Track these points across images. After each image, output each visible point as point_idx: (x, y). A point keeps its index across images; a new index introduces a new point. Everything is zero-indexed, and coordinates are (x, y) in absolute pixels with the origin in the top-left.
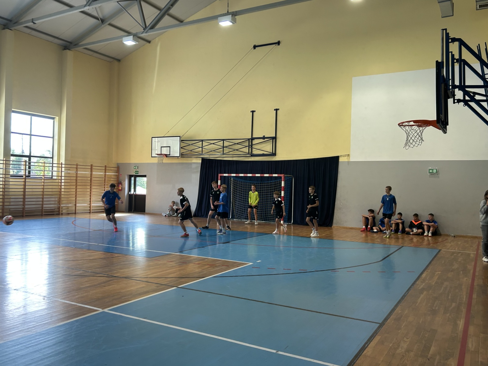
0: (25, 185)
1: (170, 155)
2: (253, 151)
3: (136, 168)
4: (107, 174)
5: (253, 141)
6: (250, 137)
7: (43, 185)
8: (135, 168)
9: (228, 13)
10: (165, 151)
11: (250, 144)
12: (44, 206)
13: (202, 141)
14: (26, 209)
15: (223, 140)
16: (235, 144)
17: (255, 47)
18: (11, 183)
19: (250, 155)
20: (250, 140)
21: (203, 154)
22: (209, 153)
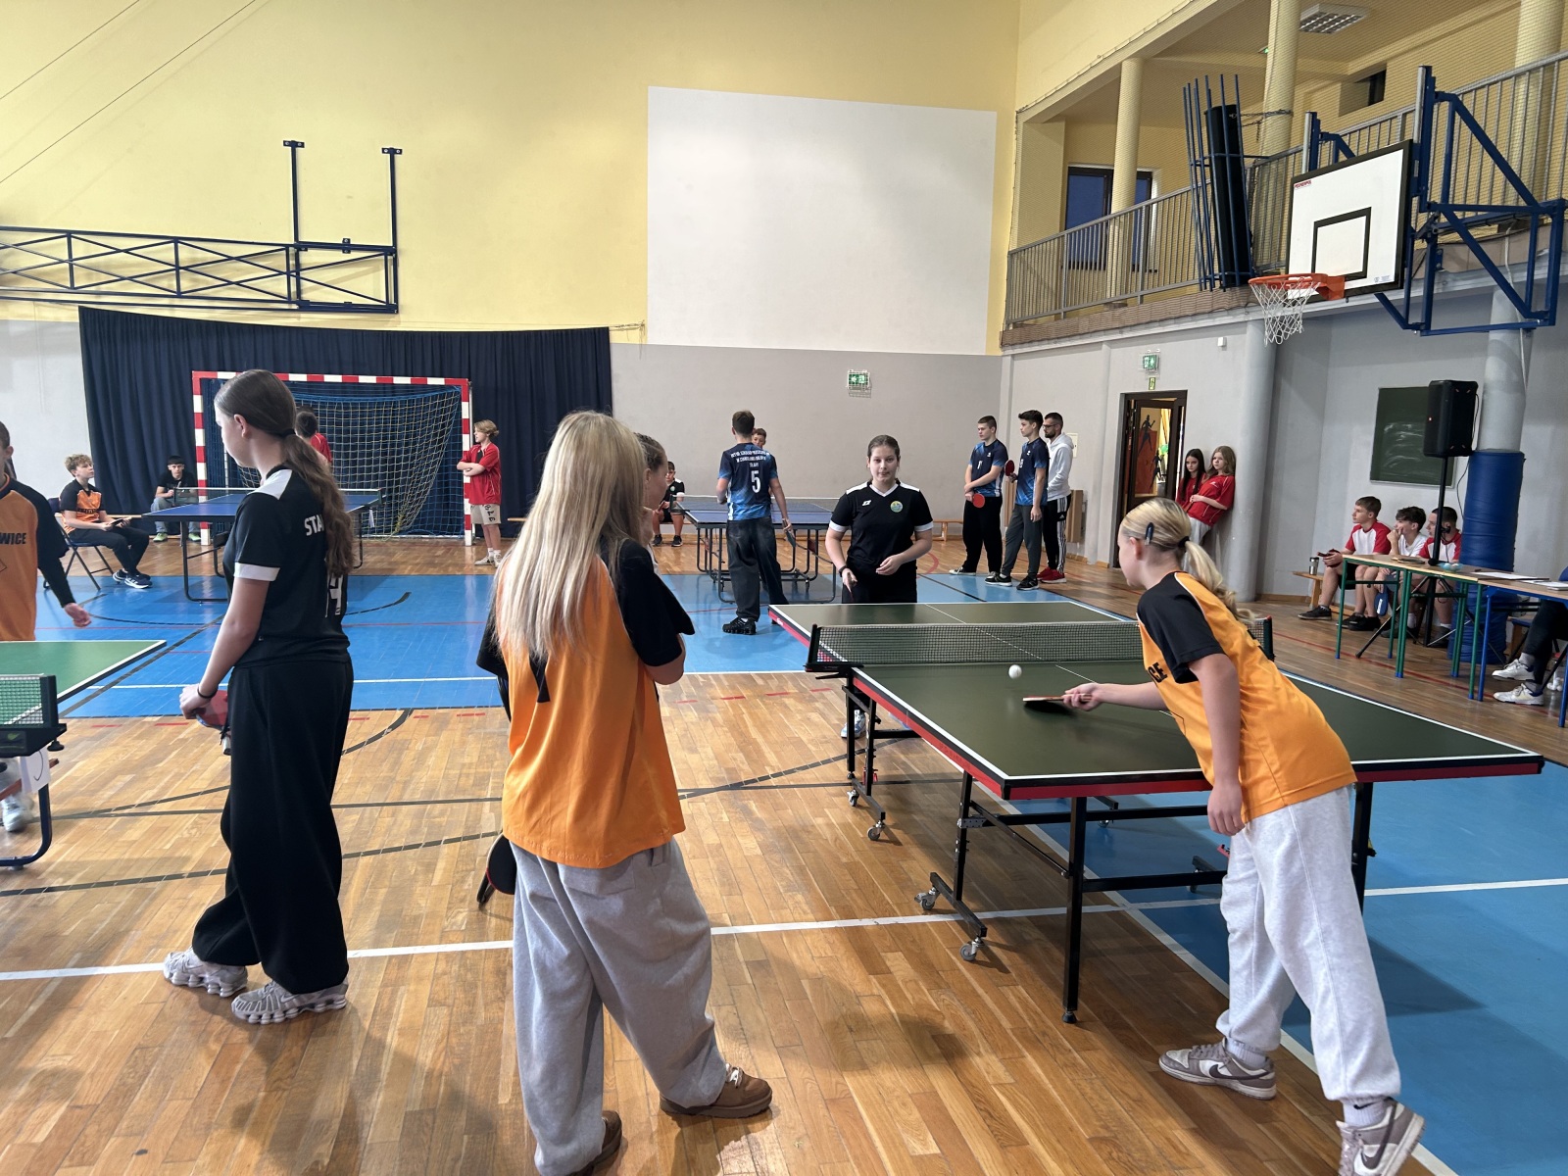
2: (303, 288)
5: (303, 253)
6: (291, 240)
11: (292, 262)
13: (69, 235)
15: (176, 241)
19: (295, 307)
20: (292, 250)
21: (73, 289)
22: (104, 288)
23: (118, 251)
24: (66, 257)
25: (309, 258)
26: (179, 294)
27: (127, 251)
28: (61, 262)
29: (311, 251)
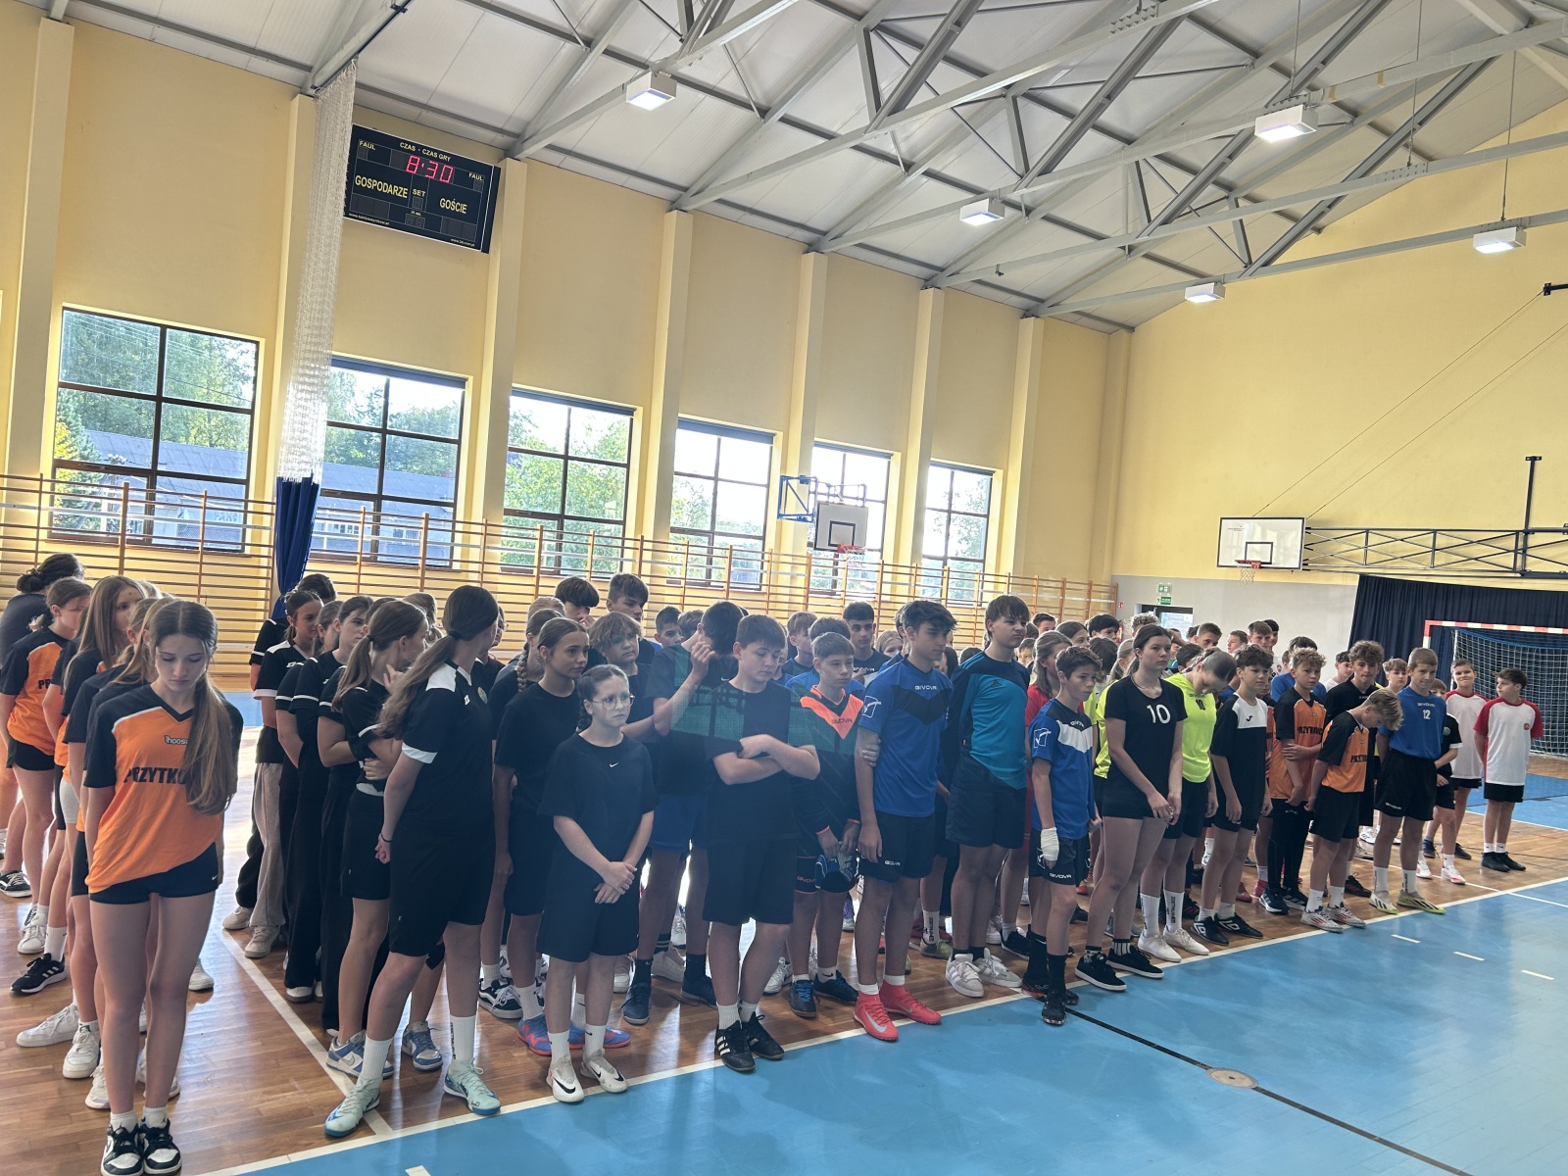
1: (1270, 563)
2: (1527, 562)
3: (1166, 590)
4: (1093, 600)
5: (1530, 536)
6: (1523, 528)
8: (1161, 589)
9: (1503, 224)
10: (1257, 554)
11: (1521, 544)
13: (1367, 531)
15: (1435, 532)
16: (1472, 542)
17: (1548, 289)
19: (1519, 575)
20: (1522, 535)
21: (1366, 566)
22: (1387, 564)
23: (1397, 540)
24: (1364, 546)
25: (1533, 540)
26: (1433, 567)
27: (1402, 540)
28: (1361, 548)
29: (1536, 535)
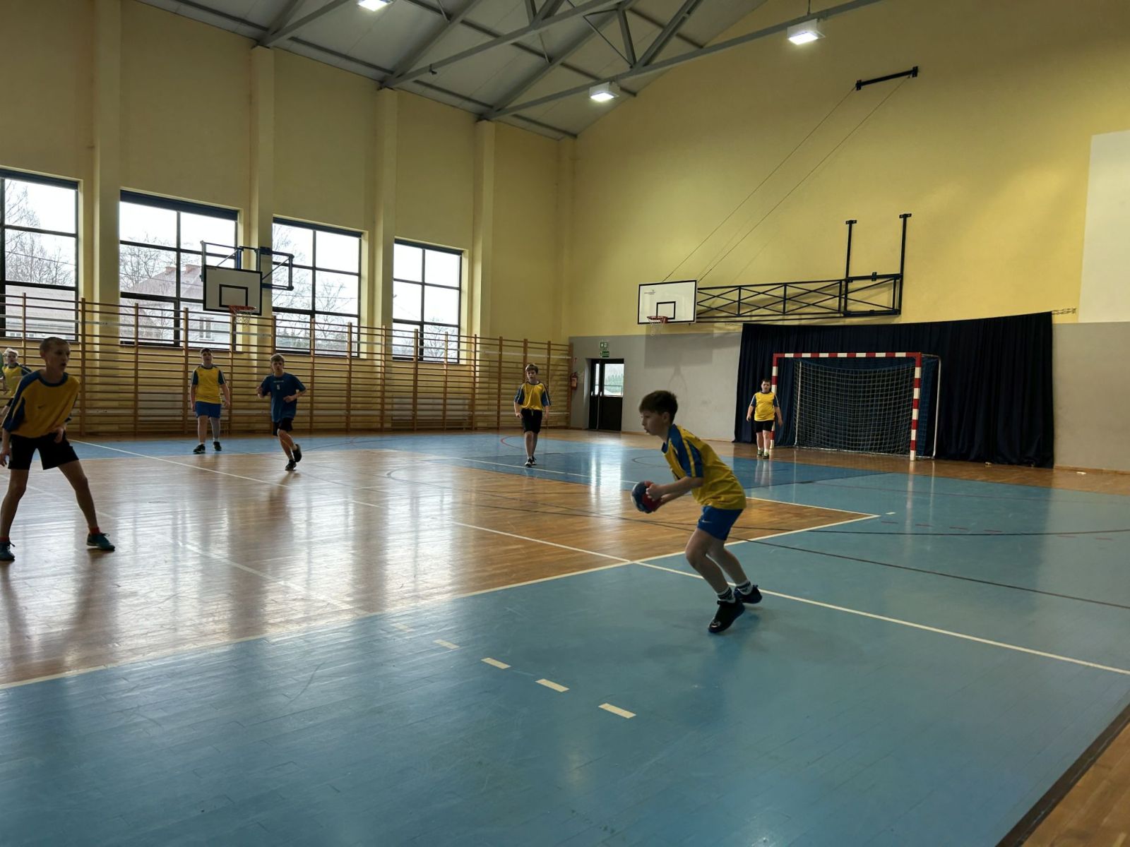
0: (416, 375)
1: (674, 318)
2: (848, 304)
3: (605, 346)
4: (551, 357)
5: (850, 284)
6: (844, 277)
7: (446, 376)
8: (602, 345)
10: (666, 311)
11: (844, 289)
12: (448, 413)
13: (740, 288)
14: (418, 418)
15: (785, 285)
17: (859, 85)
18: (394, 370)
19: (842, 315)
20: (844, 283)
21: (739, 315)
22: (754, 313)
23: (759, 293)
24: (737, 299)
25: (852, 286)
26: (784, 313)
27: (763, 293)
28: (735, 302)
29: (854, 282)
